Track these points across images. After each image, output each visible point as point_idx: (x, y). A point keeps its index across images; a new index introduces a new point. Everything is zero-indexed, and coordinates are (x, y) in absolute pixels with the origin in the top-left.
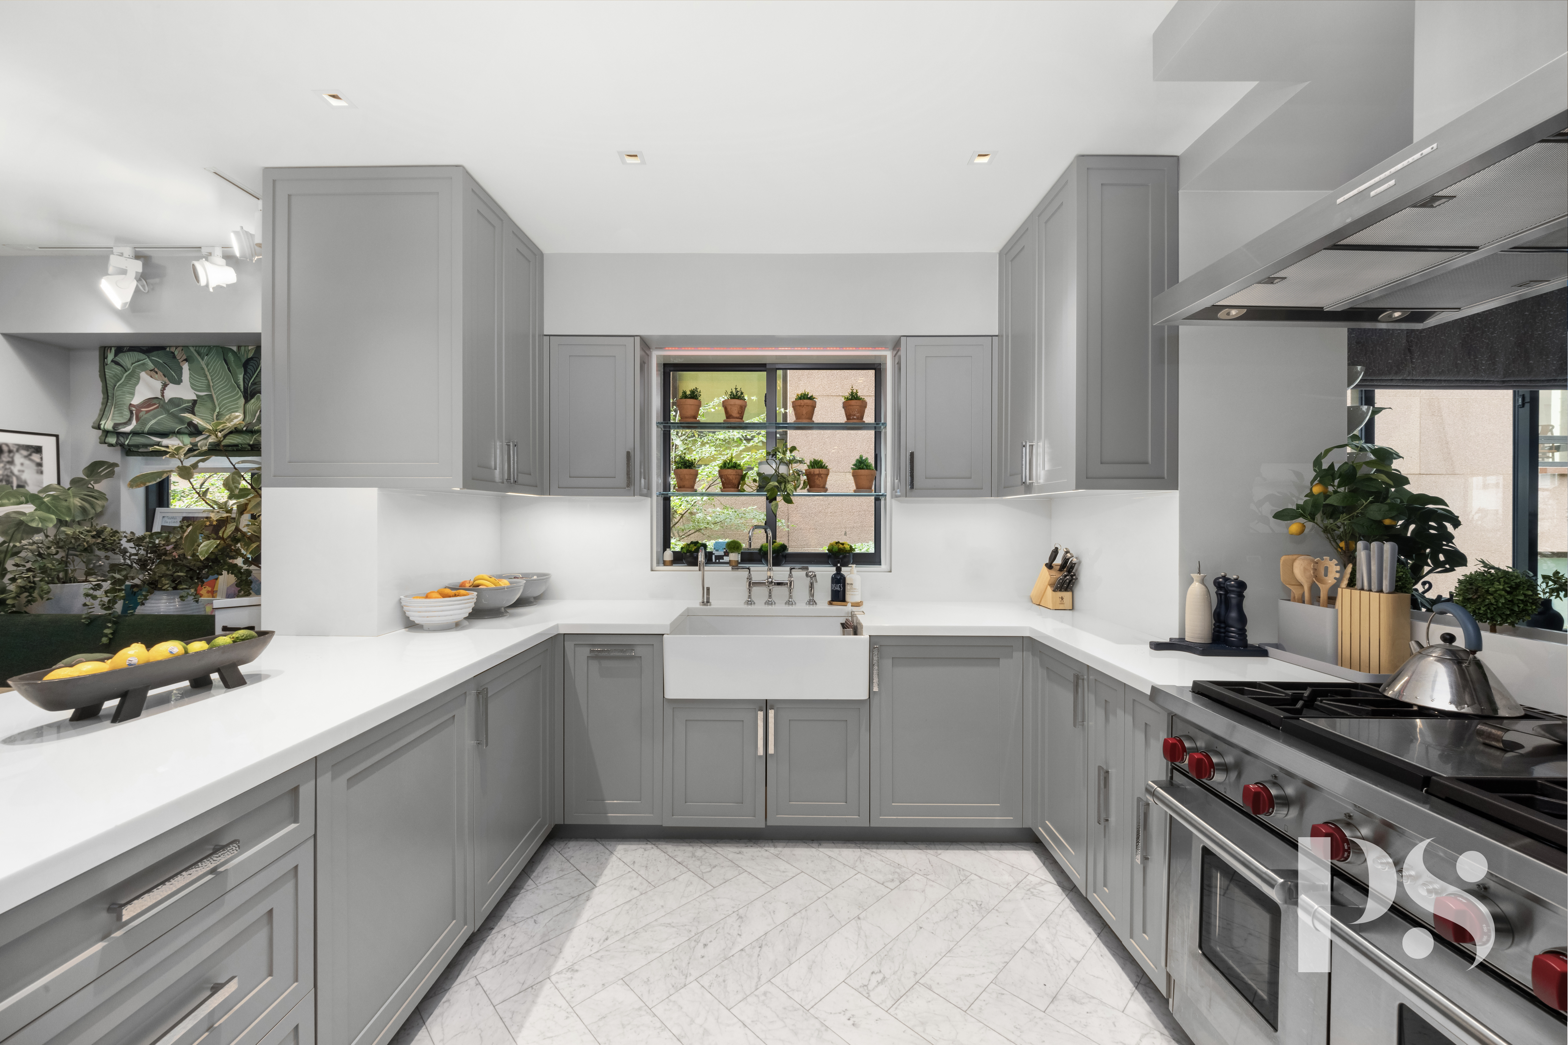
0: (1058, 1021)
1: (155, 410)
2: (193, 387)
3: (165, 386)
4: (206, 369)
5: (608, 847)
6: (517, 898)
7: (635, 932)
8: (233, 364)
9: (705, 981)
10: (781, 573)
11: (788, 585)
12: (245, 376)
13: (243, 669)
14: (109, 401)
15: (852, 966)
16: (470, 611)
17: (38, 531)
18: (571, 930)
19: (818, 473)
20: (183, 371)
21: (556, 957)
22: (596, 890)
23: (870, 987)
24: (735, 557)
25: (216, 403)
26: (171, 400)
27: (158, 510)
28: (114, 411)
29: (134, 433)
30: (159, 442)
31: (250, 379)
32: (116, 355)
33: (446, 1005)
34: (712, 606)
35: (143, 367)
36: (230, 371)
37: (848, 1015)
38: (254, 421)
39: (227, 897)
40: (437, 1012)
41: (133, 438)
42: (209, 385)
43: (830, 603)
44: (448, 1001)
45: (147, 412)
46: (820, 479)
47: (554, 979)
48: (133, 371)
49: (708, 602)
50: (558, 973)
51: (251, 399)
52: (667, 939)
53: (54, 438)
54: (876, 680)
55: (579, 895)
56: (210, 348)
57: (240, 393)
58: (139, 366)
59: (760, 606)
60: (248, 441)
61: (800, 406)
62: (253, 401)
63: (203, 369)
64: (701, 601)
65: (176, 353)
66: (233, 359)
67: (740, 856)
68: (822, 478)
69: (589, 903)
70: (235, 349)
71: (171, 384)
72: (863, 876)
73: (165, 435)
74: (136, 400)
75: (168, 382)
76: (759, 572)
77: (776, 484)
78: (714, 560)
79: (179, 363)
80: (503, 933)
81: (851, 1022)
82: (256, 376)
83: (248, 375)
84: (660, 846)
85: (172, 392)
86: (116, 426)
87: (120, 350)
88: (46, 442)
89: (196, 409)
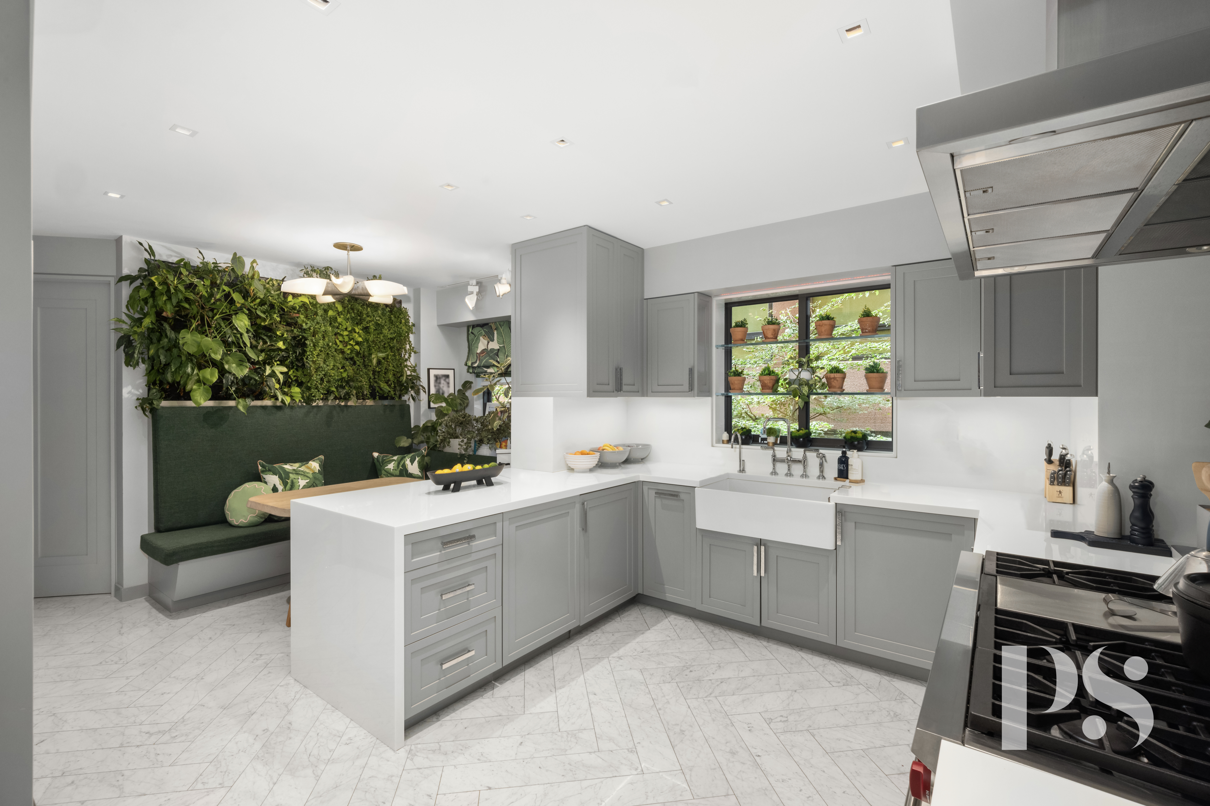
0: (893, 783)
1: (485, 355)
2: (498, 342)
3: (488, 343)
5: (667, 615)
6: (610, 623)
7: (658, 654)
9: (681, 685)
10: (798, 453)
11: (803, 462)
13: (493, 479)
14: (470, 352)
15: (771, 709)
16: (597, 463)
17: (446, 415)
18: (627, 643)
19: (833, 376)
20: (495, 335)
21: (615, 651)
22: (649, 631)
23: (773, 721)
24: (771, 440)
25: (506, 350)
26: (490, 349)
27: (488, 403)
28: (472, 357)
29: (478, 367)
30: (487, 371)
32: (472, 330)
33: (563, 652)
34: (746, 474)
35: (481, 334)
37: (749, 725)
39: (472, 554)
40: (558, 653)
41: (478, 369)
42: (501, 341)
43: (836, 479)
44: (564, 651)
45: (482, 356)
46: (836, 381)
47: (610, 659)
48: (478, 337)
49: (743, 470)
50: (613, 657)
52: (672, 662)
53: (453, 370)
54: (839, 536)
55: (639, 631)
56: (504, 322)
59: (781, 477)
61: (819, 325)
63: (500, 334)
64: (738, 469)
65: (492, 327)
67: (741, 640)
68: (837, 381)
69: (642, 635)
71: (490, 342)
72: (818, 674)
73: (488, 367)
74: (479, 351)
76: (781, 452)
77: (797, 386)
78: (760, 441)
79: (493, 331)
80: (597, 634)
81: (749, 729)
84: (695, 622)
85: (491, 345)
86: (472, 363)
87: (474, 327)
88: (450, 373)
89: (499, 354)
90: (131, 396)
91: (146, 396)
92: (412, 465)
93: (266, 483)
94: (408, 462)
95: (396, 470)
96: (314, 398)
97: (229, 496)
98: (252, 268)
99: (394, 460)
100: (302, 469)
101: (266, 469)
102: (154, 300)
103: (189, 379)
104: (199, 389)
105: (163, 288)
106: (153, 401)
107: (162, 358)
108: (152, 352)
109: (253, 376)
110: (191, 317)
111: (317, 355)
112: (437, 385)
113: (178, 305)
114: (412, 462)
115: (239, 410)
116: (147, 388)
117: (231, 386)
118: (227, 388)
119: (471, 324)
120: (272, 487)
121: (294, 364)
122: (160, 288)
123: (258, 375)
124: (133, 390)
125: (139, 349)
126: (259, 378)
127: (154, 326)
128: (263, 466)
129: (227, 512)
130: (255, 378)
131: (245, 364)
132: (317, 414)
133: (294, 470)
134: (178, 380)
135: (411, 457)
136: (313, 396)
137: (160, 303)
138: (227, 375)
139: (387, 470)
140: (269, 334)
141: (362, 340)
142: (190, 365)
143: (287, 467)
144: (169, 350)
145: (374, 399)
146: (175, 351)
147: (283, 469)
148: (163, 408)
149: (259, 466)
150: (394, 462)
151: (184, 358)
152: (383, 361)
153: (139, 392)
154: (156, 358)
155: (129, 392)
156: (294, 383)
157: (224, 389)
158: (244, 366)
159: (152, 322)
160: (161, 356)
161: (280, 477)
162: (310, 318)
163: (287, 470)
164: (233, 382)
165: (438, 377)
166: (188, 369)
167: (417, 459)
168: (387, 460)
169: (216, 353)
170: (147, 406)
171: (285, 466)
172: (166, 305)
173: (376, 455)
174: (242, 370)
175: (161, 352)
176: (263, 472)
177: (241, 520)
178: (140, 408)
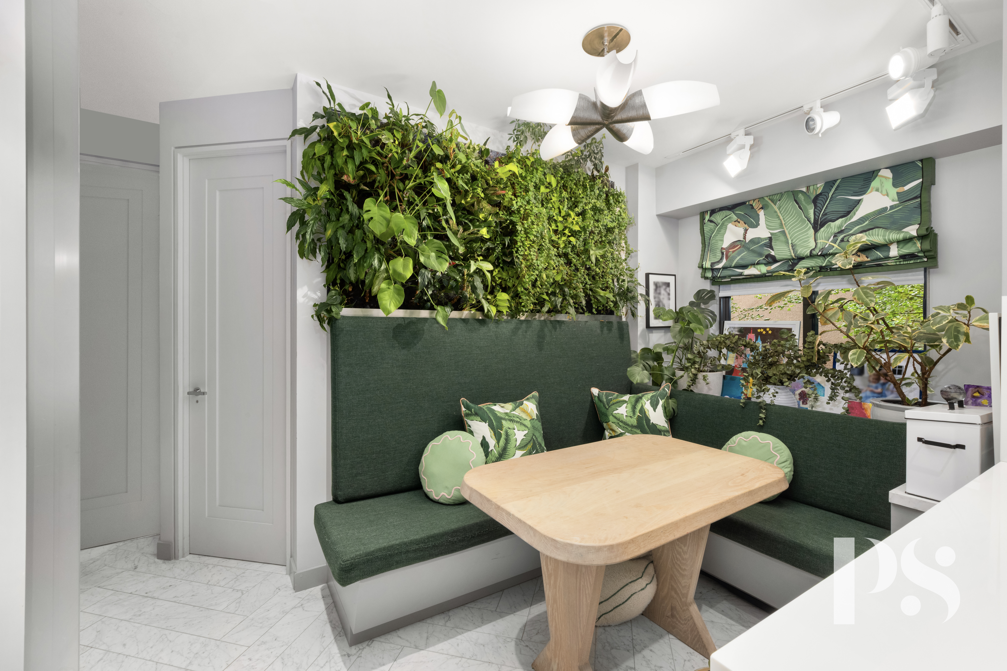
1: (739, 250)
2: (768, 227)
3: (746, 231)
4: (778, 212)
8: (804, 203)
12: (816, 210)
14: (706, 248)
20: (760, 217)
25: (789, 237)
26: (752, 240)
27: (726, 322)
28: (710, 255)
29: (724, 268)
30: (742, 273)
31: (821, 212)
32: (710, 216)
35: (730, 220)
36: (801, 209)
38: (826, 246)
41: (723, 272)
42: (781, 224)
45: (733, 252)
48: (723, 224)
51: (820, 229)
53: (674, 277)
56: (782, 194)
57: (810, 225)
58: (726, 220)
60: (821, 264)
62: (822, 229)
63: (776, 212)
65: (754, 205)
66: (803, 198)
70: (804, 189)
71: (750, 229)
73: (745, 267)
74: (725, 245)
75: (747, 227)
79: (757, 211)
82: (826, 208)
83: (818, 208)
85: (752, 234)
86: (712, 264)
87: (713, 212)
88: (671, 280)
89: (773, 243)
90: (307, 300)
91: (324, 300)
92: (655, 411)
93: (471, 432)
94: (648, 406)
95: (631, 417)
96: (524, 309)
97: (426, 450)
98: (450, 123)
99: (625, 402)
100: (517, 412)
101: (471, 411)
102: (332, 157)
103: (375, 278)
104: (389, 288)
105: (344, 141)
106: (332, 307)
107: (342, 241)
108: (329, 233)
109: (453, 274)
110: (378, 187)
111: (529, 248)
112: (657, 295)
113: (361, 166)
114: (654, 406)
115: (438, 323)
116: (325, 290)
117: (427, 287)
118: (423, 292)
119: (710, 208)
120: (480, 440)
121: (500, 261)
122: (341, 140)
123: (459, 274)
124: (309, 293)
125: (313, 226)
126: (460, 278)
127: (332, 197)
128: (467, 407)
129: (423, 476)
130: (456, 277)
131: (444, 256)
132: (526, 332)
133: (506, 414)
134: (362, 277)
135: (651, 399)
136: (524, 306)
137: (340, 161)
138: (423, 271)
139: (617, 416)
140: (471, 217)
141: (579, 229)
142: (376, 256)
143: (498, 408)
144: (351, 232)
145: (591, 312)
146: (358, 233)
147: (493, 411)
148: (344, 317)
149: (462, 406)
150: (625, 405)
151: (369, 245)
152: (601, 260)
153: (317, 295)
154: (333, 240)
155: (305, 296)
156: (498, 288)
157: (418, 292)
158: (443, 258)
159: (329, 191)
160: (340, 238)
161: (491, 426)
162: (519, 194)
163: (498, 414)
164: (429, 282)
165: (658, 285)
166: (374, 260)
167: (661, 402)
168: (615, 401)
169: (410, 236)
170: (324, 314)
171: (494, 407)
172: (347, 166)
173: (595, 391)
174: (441, 264)
175: (341, 233)
176: (467, 415)
177: (443, 493)
178: (315, 318)
